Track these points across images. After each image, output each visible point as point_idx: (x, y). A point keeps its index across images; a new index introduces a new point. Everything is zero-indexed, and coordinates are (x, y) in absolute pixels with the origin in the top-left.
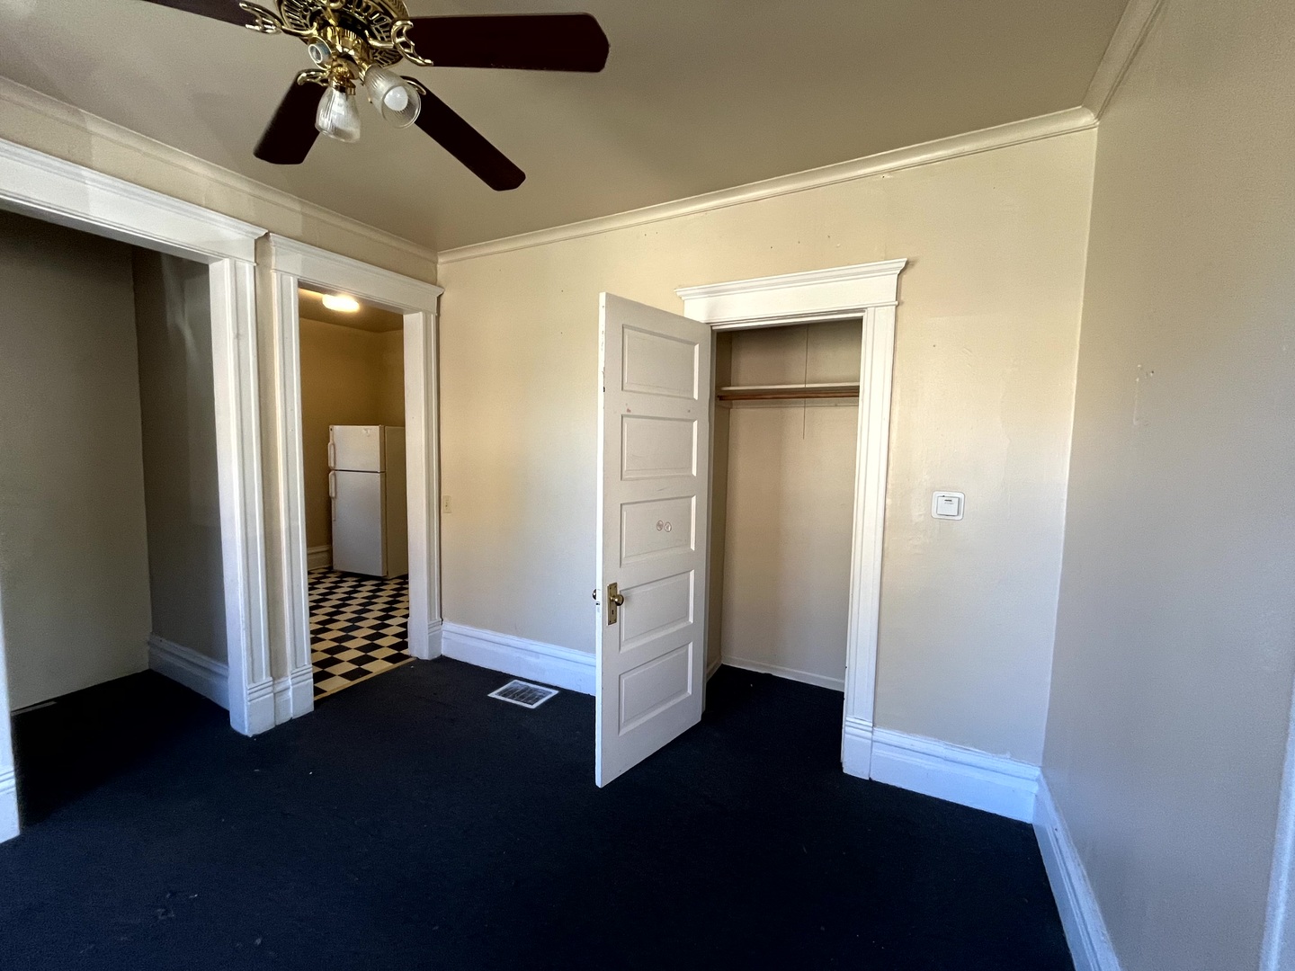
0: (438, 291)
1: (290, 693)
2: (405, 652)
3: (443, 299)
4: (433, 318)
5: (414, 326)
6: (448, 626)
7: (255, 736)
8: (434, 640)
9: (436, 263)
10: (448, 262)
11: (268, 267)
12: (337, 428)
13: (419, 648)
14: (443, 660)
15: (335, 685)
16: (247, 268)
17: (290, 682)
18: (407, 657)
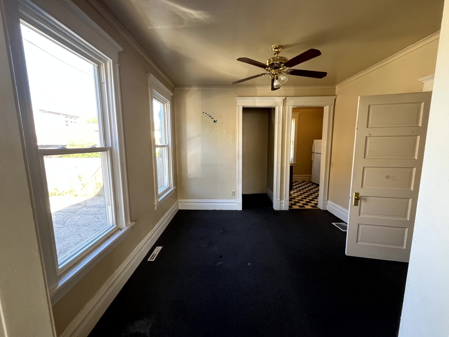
0: (334, 97)
1: (284, 204)
2: (317, 206)
3: (337, 99)
4: (332, 106)
5: (326, 109)
6: (329, 202)
7: (276, 210)
8: (325, 204)
9: (335, 89)
10: (339, 87)
11: (286, 105)
12: (315, 141)
13: (320, 206)
14: (327, 211)
15: (295, 207)
16: (281, 107)
17: (284, 202)
18: (317, 207)
